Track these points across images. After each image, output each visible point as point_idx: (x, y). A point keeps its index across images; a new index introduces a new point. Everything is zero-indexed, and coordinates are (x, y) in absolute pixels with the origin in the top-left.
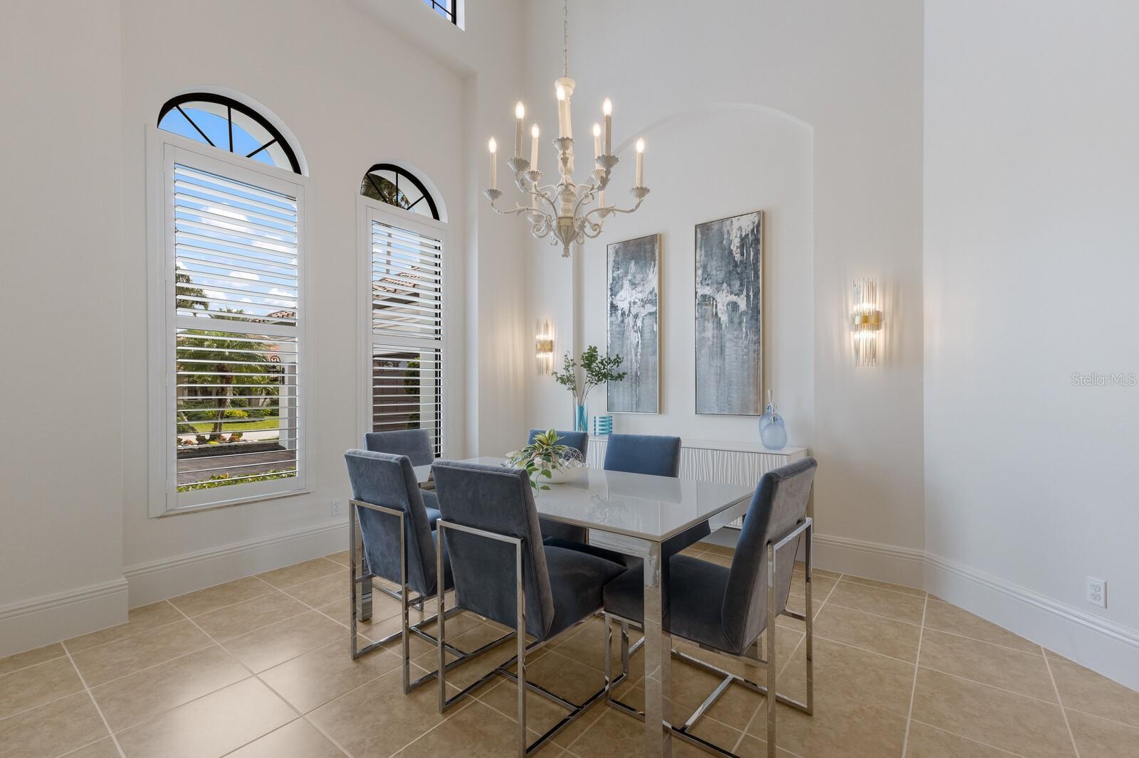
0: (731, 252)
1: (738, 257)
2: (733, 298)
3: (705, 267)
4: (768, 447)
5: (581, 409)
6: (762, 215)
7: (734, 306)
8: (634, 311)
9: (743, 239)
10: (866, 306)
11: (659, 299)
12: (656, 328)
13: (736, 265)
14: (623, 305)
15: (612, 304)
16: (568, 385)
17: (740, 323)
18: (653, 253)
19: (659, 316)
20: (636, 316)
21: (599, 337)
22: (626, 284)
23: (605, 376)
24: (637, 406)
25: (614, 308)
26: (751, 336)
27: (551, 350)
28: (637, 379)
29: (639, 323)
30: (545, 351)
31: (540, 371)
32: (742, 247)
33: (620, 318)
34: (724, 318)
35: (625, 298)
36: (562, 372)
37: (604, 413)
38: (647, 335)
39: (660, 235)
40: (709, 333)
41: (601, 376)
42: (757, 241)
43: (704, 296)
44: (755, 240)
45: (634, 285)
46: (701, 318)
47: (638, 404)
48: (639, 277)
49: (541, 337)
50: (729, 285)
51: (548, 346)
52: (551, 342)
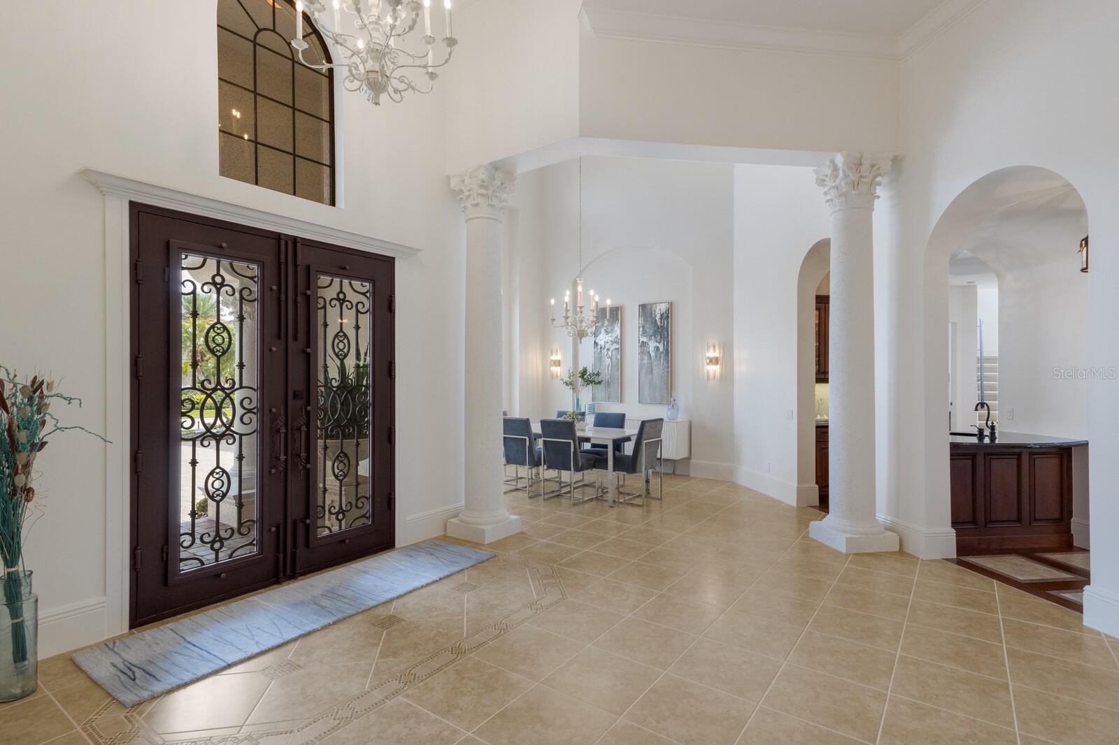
0: (656, 320)
1: (659, 324)
2: (658, 344)
3: (643, 327)
4: (670, 419)
5: (578, 400)
6: (671, 304)
7: (658, 348)
8: (607, 346)
9: (662, 315)
10: (711, 354)
11: (621, 341)
12: (619, 357)
13: (658, 328)
14: (601, 343)
15: (595, 342)
16: (570, 387)
17: (660, 357)
18: (618, 316)
19: (621, 351)
20: (608, 350)
21: (587, 360)
22: (603, 331)
23: (591, 382)
24: (609, 399)
25: (596, 344)
26: (665, 364)
27: (559, 365)
28: (609, 384)
29: (610, 353)
30: (555, 366)
31: (552, 376)
32: (661, 319)
33: (599, 350)
34: (653, 354)
35: (603, 338)
36: (566, 379)
37: (591, 402)
38: (614, 360)
39: (621, 307)
40: (646, 361)
41: (589, 382)
42: (668, 317)
43: (643, 342)
44: (667, 316)
45: (607, 332)
46: (642, 353)
47: (609, 398)
48: (610, 328)
49: (554, 357)
50: (655, 338)
51: (558, 363)
52: (559, 361)
